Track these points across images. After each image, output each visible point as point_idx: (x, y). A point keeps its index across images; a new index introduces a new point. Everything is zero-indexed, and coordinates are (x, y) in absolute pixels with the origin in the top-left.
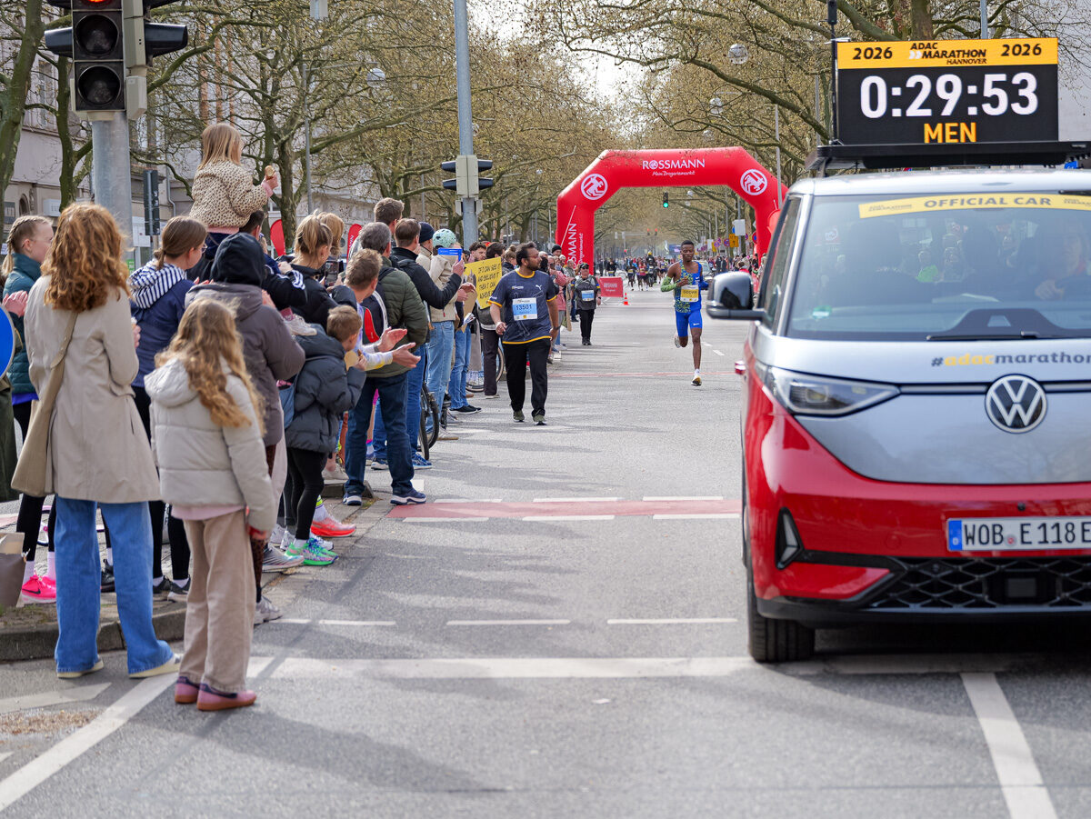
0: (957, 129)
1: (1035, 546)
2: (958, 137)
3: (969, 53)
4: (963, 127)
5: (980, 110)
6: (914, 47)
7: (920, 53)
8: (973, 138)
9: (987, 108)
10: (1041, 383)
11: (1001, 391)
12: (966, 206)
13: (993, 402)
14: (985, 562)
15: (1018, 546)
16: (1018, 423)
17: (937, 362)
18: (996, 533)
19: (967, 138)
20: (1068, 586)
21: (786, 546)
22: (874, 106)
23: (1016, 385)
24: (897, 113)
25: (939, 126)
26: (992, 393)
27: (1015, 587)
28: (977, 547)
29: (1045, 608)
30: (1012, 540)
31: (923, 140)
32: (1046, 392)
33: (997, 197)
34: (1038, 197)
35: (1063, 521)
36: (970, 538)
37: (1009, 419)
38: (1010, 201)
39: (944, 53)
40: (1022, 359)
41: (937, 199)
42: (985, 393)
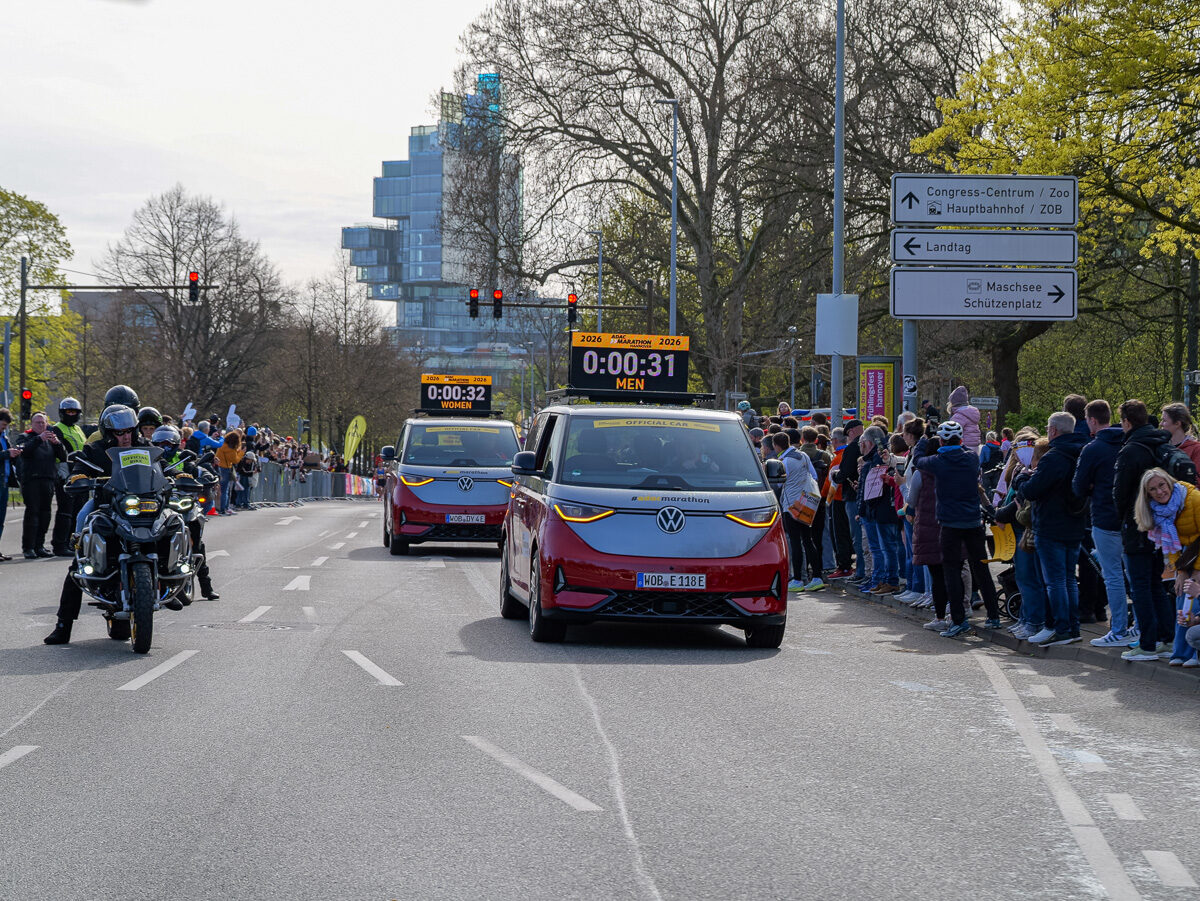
0: (634, 382)
1: (677, 587)
2: (634, 386)
3: (643, 342)
4: (637, 381)
5: (646, 373)
6: (613, 337)
7: (616, 340)
8: (642, 387)
9: (650, 372)
10: (683, 511)
11: (664, 514)
12: (647, 425)
13: (660, 519)
14: (653, 593)
15: (670, 586)
16: (671, 529)
17: (634, 499)
18: (659, 579)
19: (639, 388)
20: (691, 607)
21: (558, 582)
22: (590, 367)
23: (671, 511)
24: (602, 371)
25: (625, 380)
26: (660, 514)
27: (667, 606)
28: (650, 586)
29: (680, 616)
30: (666, 583)
31: (615, 388)
32: (685, 515)
33: (662, 421)
34: (681, 422)
35: (690, 576)
36: (647, 582)
37: (667, 527)
38: (668, 423)
39: (629, 341)
40: (674, 499)
41: (633, 420)
42: (656, 514)
